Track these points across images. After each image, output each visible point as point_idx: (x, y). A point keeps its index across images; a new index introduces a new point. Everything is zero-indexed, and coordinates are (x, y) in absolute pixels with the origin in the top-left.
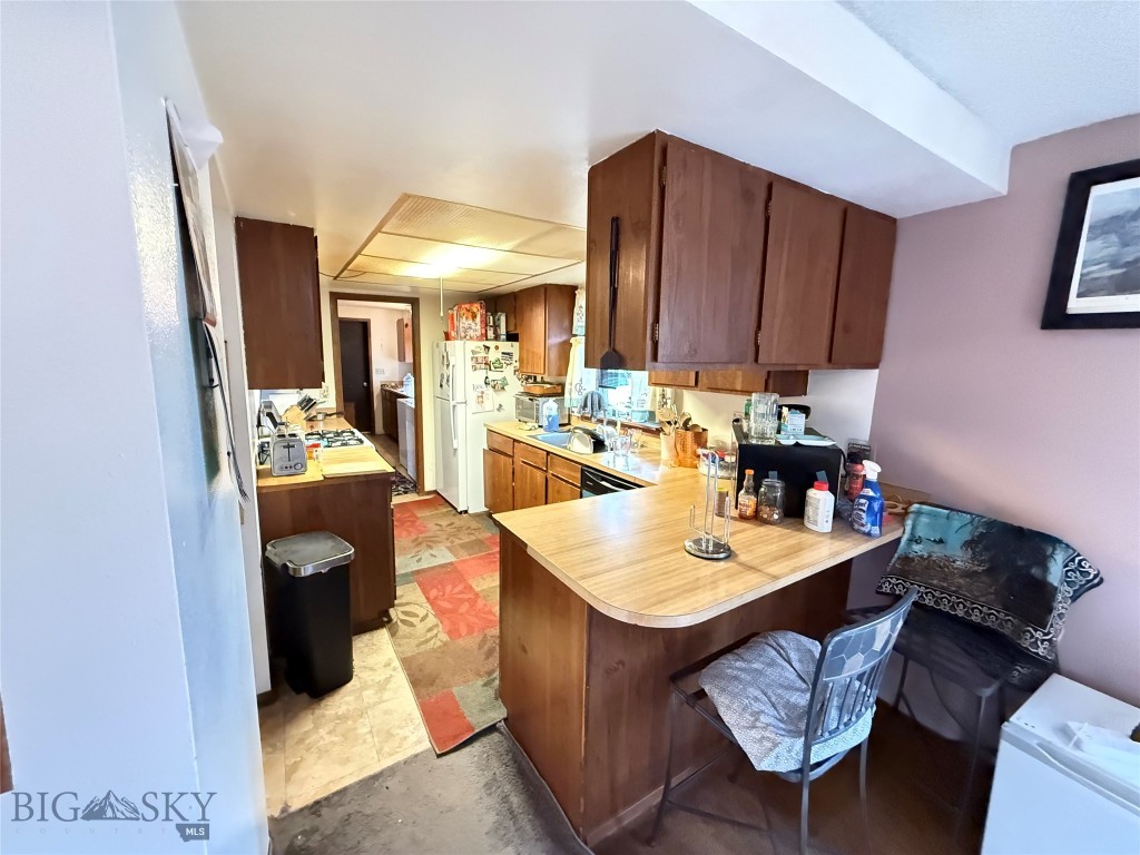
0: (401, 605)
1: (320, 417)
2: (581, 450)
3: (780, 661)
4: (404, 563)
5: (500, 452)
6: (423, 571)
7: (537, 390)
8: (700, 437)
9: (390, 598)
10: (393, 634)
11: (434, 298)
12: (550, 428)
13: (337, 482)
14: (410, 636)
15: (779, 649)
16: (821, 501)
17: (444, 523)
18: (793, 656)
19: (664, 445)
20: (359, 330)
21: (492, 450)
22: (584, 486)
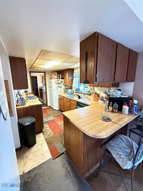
0: (45, 128)
1: (29, 94)
2: (76, 98)
3: (122, 141)
4: (45, 120)
5: (61, 99)
6: (48, 121)
7: (67, 88)
8: (98, 95)
9: (42, 127)
10: (43, 134)
11: (48, 72)
12: (70, 95)
13: (32, 106)
14: (47, 134)
15: (121, 139)
16: (126, 108)
17: (52, 112)
18: (124, 140)
19: (92, 97)
20: (35, 78)
21: (60, 99)
22: (77, 105)
